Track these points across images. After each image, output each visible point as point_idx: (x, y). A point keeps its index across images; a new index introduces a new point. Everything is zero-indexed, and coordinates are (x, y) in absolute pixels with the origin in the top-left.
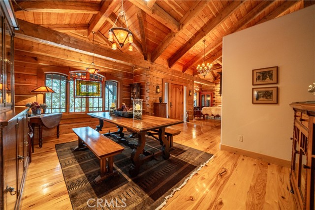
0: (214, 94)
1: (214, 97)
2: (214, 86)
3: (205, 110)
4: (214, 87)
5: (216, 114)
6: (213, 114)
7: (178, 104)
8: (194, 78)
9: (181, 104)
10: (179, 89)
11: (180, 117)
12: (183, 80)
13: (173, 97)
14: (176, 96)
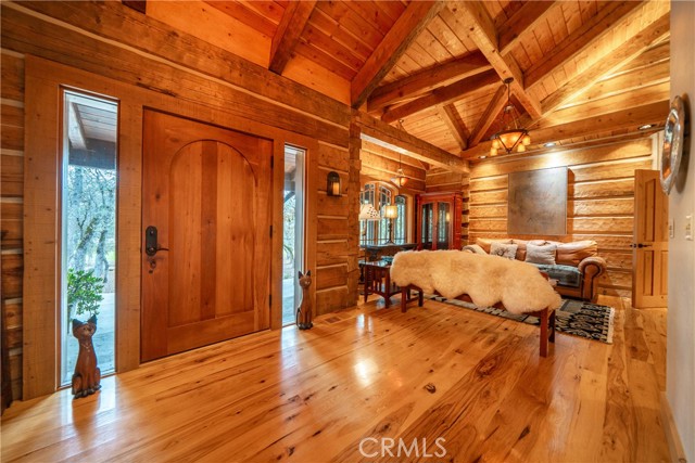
0: (466, 200)
1: (466, 212)
2: (465, 170)
3: (405, 263)
4: (465, 176)
5: (457, 291)
6: (440, 287)
7: (234, 238)
8: (358, 119)
9: (259, 239)
10: (242, 156)
11: (252, 308)
12: (281, 112)
13: (177, 193)
14: (210, 191)
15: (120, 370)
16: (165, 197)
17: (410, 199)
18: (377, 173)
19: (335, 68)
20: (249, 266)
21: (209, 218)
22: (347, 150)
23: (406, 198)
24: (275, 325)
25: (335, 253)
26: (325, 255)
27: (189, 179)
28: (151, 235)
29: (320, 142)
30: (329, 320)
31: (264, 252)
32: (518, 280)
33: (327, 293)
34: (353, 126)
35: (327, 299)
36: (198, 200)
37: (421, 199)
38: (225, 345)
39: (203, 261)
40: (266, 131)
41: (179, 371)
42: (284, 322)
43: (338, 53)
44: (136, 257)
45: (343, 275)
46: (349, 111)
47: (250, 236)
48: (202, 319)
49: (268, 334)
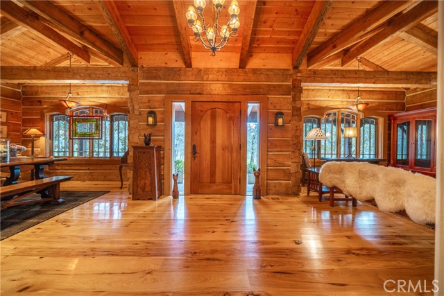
3: (329, 171)
7: (223, 150)
8: (299, 74)
9: (234, 150)
10: (227, 112)
11: (231, 182)
12: (245, 87)
13: (202, 131)
14: (214, 130)
15: (186, 194)
16: (198, 133)
17: (381, 120)
18: (338, 103)
19: (278, 51)
20: (230, 162)
21: (213, 141)
22: (291, 96)
23: (376, 119)
24: (243, 193)
25: (280, 160)
26: (273, 161)
27: (206, 125)
28: (194, 147)
29: (269, 96)
30: (273, 199)
31: (237, 157)
32: (415, 192)
33: (275, 183)
34: (294, 80)
35: (275, 187)
36: (209, 134)
37: (395, 119)
38: (218, 196)
39: (211, 159)
40: (237, 98)
41: (201, 199)
42: (248, 193)
43: (278, 42)
44: (189, 155)
45: (288, 175)
46: (292, 72)
47: (230, 149)
48: (211, 183)
49: (239, 197)
